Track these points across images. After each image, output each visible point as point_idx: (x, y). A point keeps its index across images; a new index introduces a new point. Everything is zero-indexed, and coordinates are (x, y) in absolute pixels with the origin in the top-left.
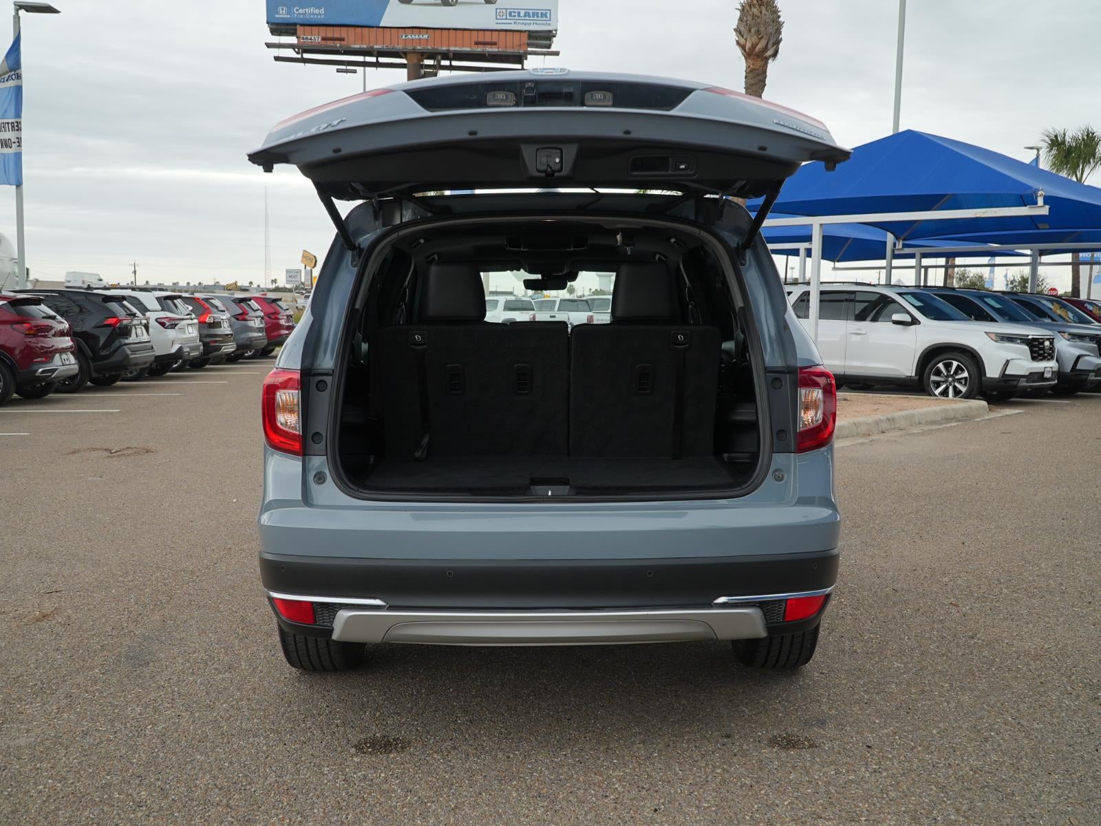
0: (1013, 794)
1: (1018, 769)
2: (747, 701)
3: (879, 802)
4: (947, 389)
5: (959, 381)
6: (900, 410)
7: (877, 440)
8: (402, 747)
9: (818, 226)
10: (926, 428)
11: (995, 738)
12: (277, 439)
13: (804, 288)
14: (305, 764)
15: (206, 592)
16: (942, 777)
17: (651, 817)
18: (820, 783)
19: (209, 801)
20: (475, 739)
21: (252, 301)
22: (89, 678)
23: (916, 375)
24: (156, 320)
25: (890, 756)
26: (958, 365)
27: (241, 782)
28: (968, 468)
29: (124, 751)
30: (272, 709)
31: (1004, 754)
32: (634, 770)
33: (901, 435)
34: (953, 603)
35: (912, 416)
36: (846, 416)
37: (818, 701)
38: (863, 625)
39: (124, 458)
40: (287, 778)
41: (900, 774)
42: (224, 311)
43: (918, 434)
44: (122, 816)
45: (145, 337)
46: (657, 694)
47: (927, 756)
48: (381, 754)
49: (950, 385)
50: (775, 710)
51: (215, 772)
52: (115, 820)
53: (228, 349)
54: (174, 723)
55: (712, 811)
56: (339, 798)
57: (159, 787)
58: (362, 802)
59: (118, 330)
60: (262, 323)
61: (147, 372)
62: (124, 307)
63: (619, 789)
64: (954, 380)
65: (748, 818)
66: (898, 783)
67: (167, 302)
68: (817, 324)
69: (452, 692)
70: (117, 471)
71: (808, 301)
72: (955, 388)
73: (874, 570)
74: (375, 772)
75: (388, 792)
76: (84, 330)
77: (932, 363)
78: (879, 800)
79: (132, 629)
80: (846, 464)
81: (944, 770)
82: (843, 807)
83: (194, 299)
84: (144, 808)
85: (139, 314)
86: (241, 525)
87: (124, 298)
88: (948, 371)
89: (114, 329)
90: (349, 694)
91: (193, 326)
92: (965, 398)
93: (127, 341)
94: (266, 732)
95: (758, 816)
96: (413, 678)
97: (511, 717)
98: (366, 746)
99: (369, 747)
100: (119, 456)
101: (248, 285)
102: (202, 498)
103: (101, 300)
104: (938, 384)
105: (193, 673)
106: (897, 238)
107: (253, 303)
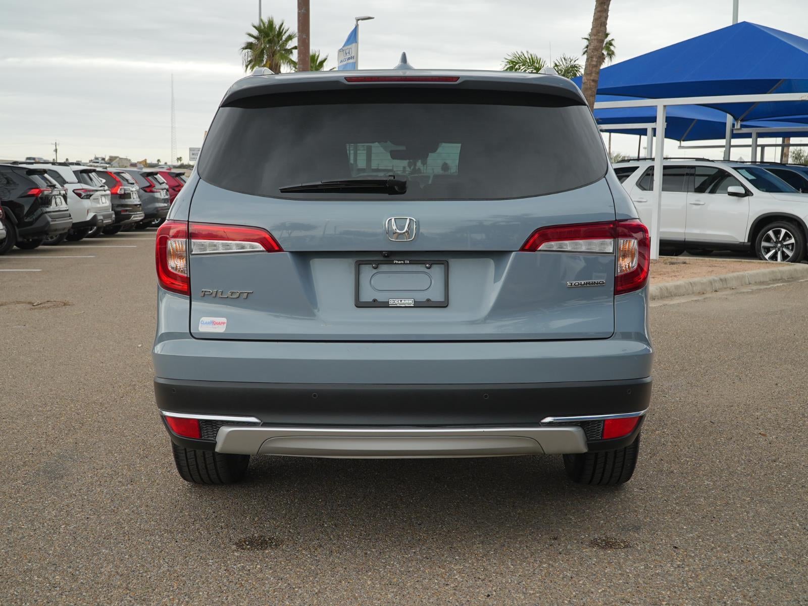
0: (792, 583)
1: (799, 564)
2: (574, 511)
3: (679, 590)
4: (775, 254)
5: (787, 246)
6: (733, 272)
7: (710, 298)
8: (276, 545)
9: (662, 107)
10: (755, 288)
11: (783, 539)
12: (169, 281)
13: (649, 164)
14: (193, 557)
15: (113, 420)
16: (735, 571)
17: (484, 602)
18: (631, 575)
19: (112, 584)
20: (338, 539)
21: (158, 175)
22: (13, 487)
23: (749, 240)
24: (73, 191)
25: (693, 555)
26: (786, 232)
27: (139, 570)
28: (789, 322)
29: (42, 545)
30: (167, 514)
31: (789, 552)
32: (473, 565)
33: (732, 294)
34: (762, 433)
35: (743, 277)
36: (683, 277)
37: (636, 511)
38: (681, 450)
39: (44, 310)
40: (177, 568)
41: (700, 569)
42: (133, 184)
43: (747, 292)
44: (40, 594)
45: (63, 206)
46: (497, 504)
47: (724, 554)
48: (258, 550)
49: (779, 250)
50: (598, 518)
51: (117, 562)
52: (35, 597)
53: (137, 217)
54: (84, 524)
55: (536, 597)
56: (221, 584)
57: (70, 573)
58: (240, 587)
59: (40, 200)
60: (167, 195)
61: (65, 237)
62: (46, 179)
63: (459, 579)
64: (783, 246)
65: (566, 602)
66: (697, 576)
67: (83, 174)
68: (660, 196)
69: (321, 502)
70: (38, 320)
71: (653, 175)
72: (783, 253)
73: (696, 406)
74: (252, 564)
75: (263, 580)
76: (10, 200)
77: (763, 231)
78: (680, 589)
79: (49, 449)
80: (681, 318)
81: (737, 566)
82: (648, 594)
83: (106, 172)
84: (58, 589)
85: (58, 185)
86: (145, 366)
87: (45, 171)
88: (777, 238)
89: (37, 199)
90: (232, 503)
91: (106, 197)
92: (792, 262)
93: (48, 210)
94: (161, 532)
95: (575, 600)
96: (288, 491)
97: (370, 522)
98: (246, 543)
99: (248, 545)
100: (40, 308)
101: (156, 162)
102: (111, 343)
103: (25, 173)
104: (768, 250)
105: (100, 485)
106: (736, 119)
107: (159, 177)
